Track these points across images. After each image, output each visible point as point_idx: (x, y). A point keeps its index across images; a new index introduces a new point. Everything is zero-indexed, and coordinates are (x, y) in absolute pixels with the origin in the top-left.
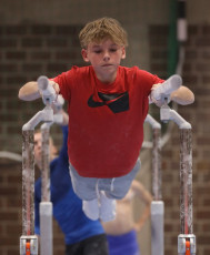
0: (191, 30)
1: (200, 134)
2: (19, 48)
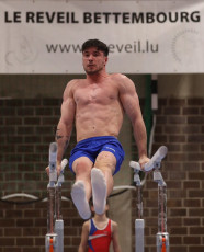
0: (161, 102)
1: (168, 180)
2: (35, 116)
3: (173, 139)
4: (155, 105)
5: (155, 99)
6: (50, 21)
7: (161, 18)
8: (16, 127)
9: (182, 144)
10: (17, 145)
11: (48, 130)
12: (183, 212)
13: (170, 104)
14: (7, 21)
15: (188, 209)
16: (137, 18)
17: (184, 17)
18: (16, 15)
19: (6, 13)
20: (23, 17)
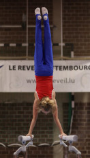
3: (81, 120)
4: (73, 106)
5: (73, 103)
6: (28, 69)
7: (76, 68)
8: (14, 115)
9: (85, 123)
10: (14, 123)
11: (27, 116)
12: (85, 152)
13: (80, 105)
14: (10, 69)
15: (87, 150)
16: (65, 68)
17: (85, 68)
18: (14, 67)
19: (10, 67)
20: (17, 68)
